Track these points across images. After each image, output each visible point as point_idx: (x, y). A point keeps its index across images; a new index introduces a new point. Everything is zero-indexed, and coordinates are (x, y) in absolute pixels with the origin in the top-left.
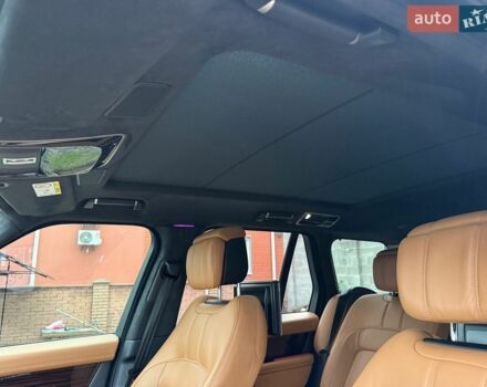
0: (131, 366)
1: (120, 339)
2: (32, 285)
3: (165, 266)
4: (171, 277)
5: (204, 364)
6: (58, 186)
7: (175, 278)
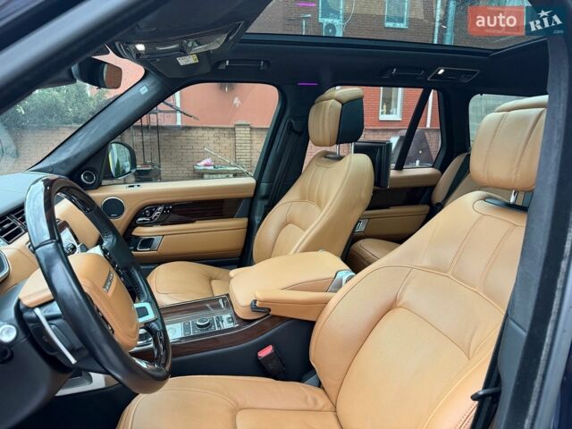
0: (266, 202)
1: (257, 182)
2: (179, 123)
3: (291, 122)
4: (296, 133)
5: (319, 205)
6: (196, 57)
7: (300, 134)
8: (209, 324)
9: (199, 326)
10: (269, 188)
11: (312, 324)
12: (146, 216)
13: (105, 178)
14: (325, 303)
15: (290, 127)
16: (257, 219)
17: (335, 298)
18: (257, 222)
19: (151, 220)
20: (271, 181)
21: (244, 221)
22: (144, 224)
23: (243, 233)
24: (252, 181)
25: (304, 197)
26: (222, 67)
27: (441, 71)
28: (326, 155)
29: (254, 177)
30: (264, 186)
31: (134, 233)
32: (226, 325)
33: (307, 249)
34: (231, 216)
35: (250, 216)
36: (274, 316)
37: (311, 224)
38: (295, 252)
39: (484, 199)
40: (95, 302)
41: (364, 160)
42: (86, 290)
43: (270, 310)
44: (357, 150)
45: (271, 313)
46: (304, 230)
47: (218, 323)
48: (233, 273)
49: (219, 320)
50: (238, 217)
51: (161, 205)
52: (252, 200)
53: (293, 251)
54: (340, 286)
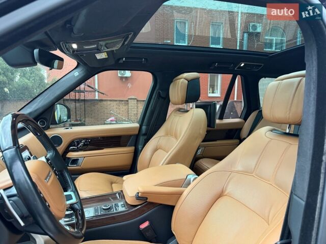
0: (145, 137)
1: (140, 126)
2: (97, 98)
3: (159, 92)
4: (162, 98)
5: (176, 137)
6: (106, 54)
7: (164, 98)
8: (110, 208)
9: (104, 209)
10: (147, 129)
11: (172, 208)
12: (75, 146)
13: (52, 124)
14: (180, 194)
15: (159, 95)
16: (140, 147)
17: (186, 191)
18: (140, 149)
19: (78, 148)
20: (148, 125)
21: (132, 148)
22: (74, 151)
23: (132, 155)
24: (137, 125)
25: (168, 134)
26: (121, 61)
27: (242, 65)
28: (179, 110)
29: (138, 123)
30: (144, 128)
31: (67, 156)
32: (121, 209)
33: (169, 163)
34: (125, 146)
35: (136, 145)
36: (150, 202)
37: (171, 148)
38: (162, 165)
39: (272, 131)
40: (39, 187)
41: (201, 112)
42: (34, 180)
43: (147, 198)
44: (197, 107)
45: (148, 200)
46: (167, 152)
47: (115, 208)
48: (125, 177)
49: (116, 205)
50: (129, 146)
51: (84, 139)
52: (137, 137)
53: (161, 164)
54: (189, 184)
